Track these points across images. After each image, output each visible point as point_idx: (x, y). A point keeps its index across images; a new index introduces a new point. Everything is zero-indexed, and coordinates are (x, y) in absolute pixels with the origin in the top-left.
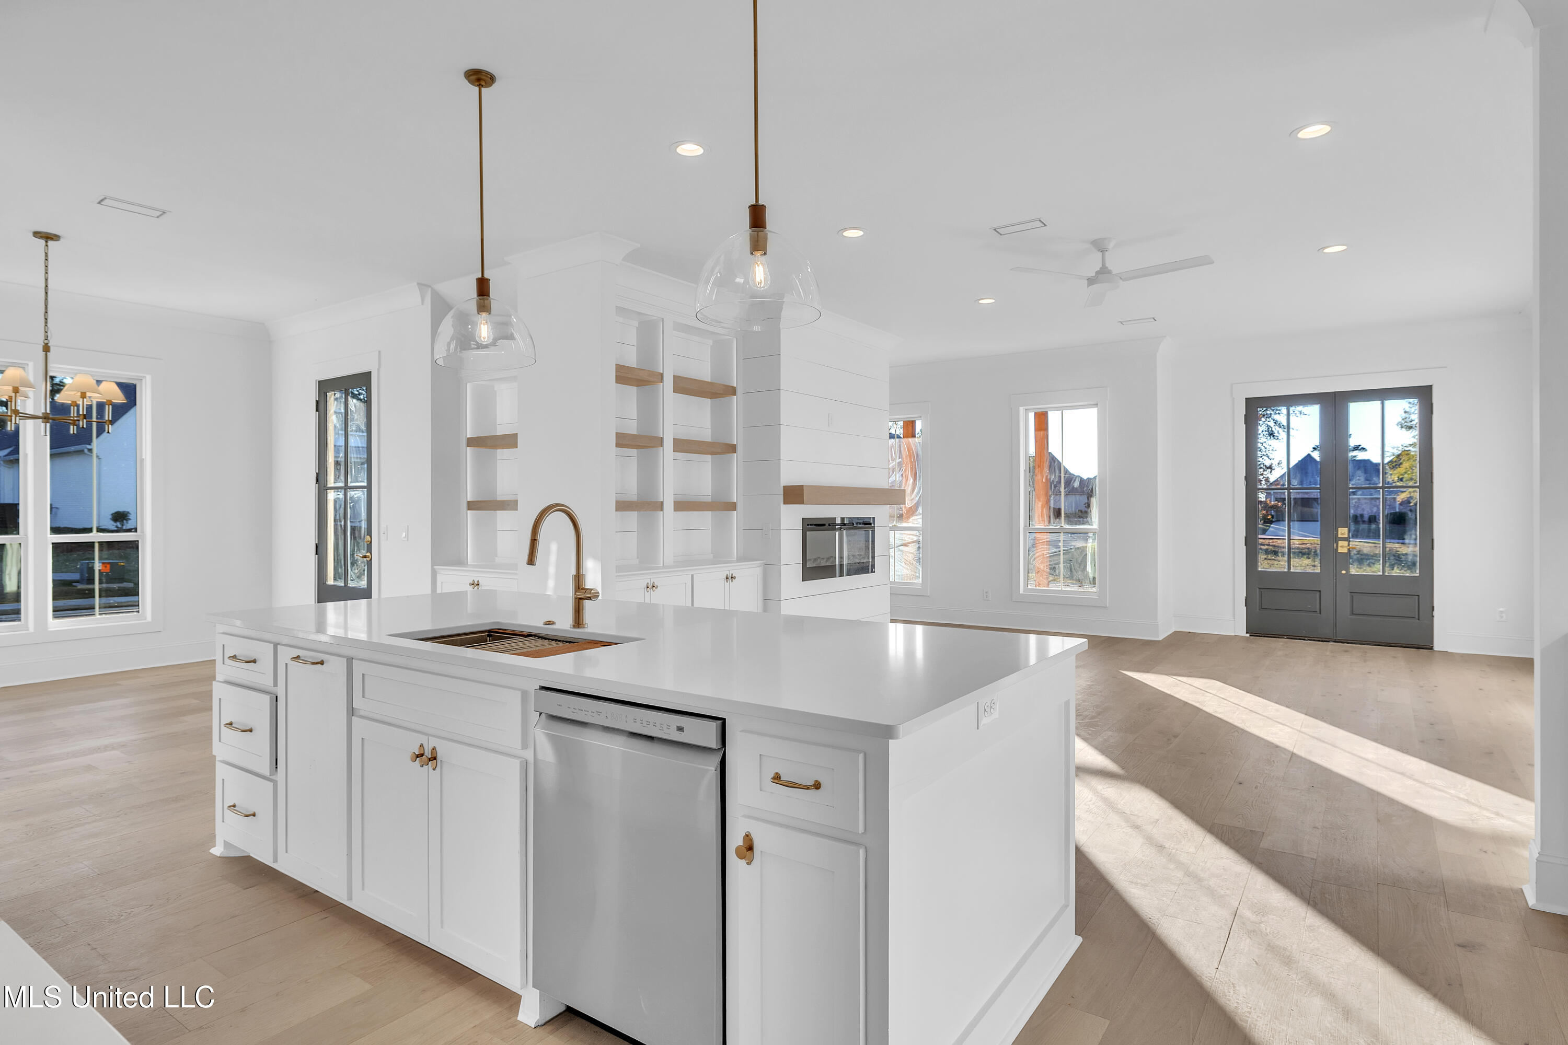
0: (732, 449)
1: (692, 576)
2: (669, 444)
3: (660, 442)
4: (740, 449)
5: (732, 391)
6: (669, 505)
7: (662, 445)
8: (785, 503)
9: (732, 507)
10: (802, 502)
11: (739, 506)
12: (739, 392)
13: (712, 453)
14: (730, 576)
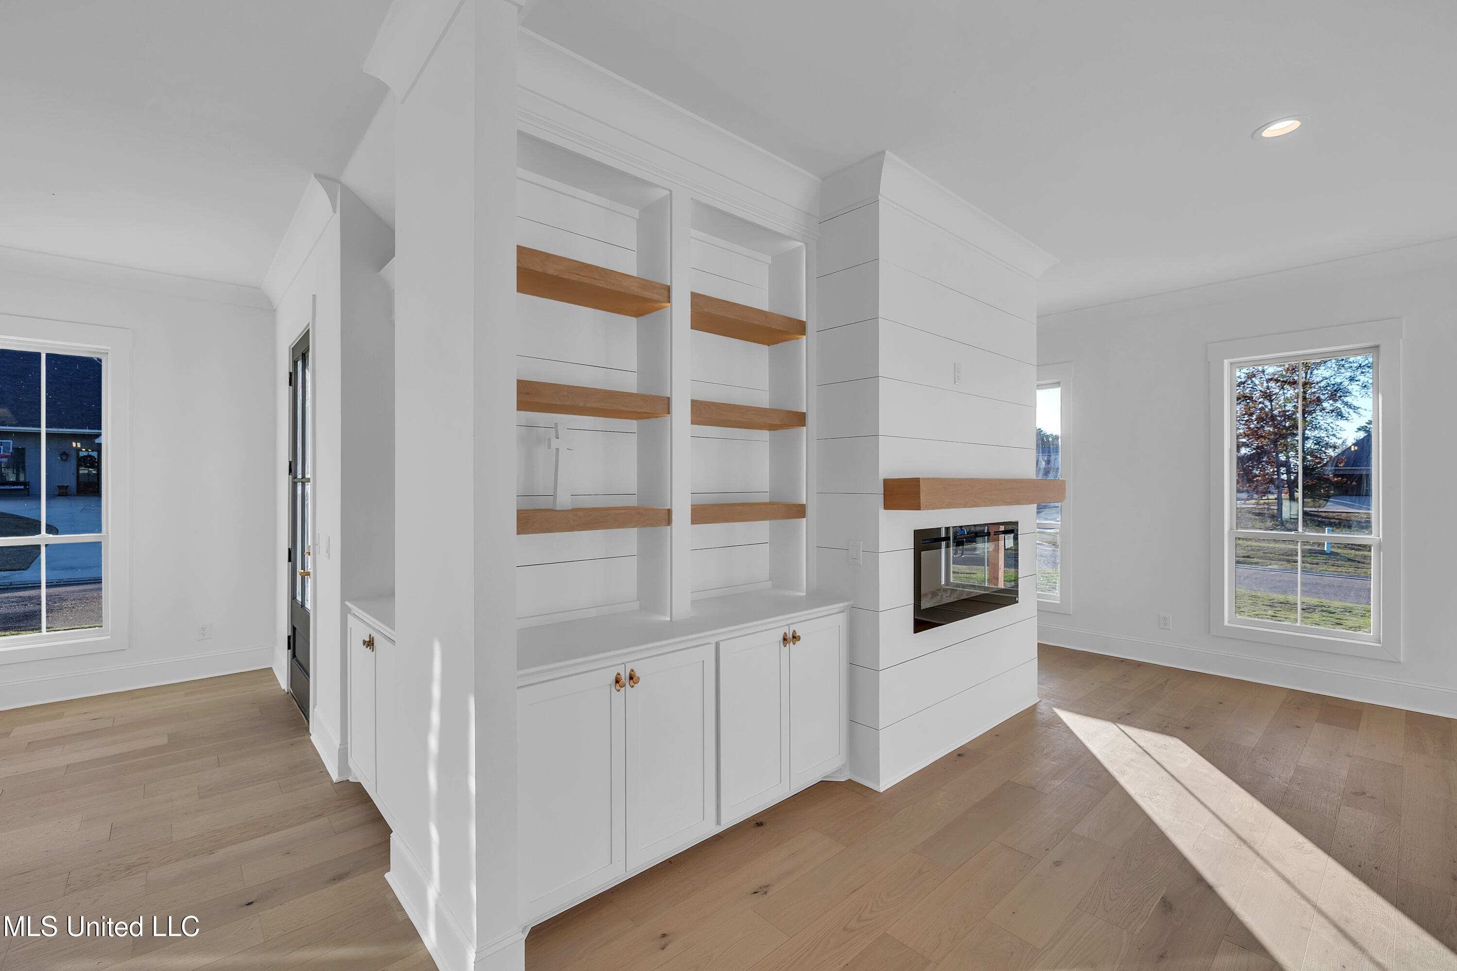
0: (800, 419)
1: (717, 645)
2: (681, 411)
3: (664, 405)
4: (811, 419)
5: (800, 328)
6: (682, 513)
7: (669, 412)
8: (887, 507)
9: (799, 511)
10: (918, 508)
11: (810, 511)
12: (810, 328)
13: (772, 427)
14: (790, 636)
